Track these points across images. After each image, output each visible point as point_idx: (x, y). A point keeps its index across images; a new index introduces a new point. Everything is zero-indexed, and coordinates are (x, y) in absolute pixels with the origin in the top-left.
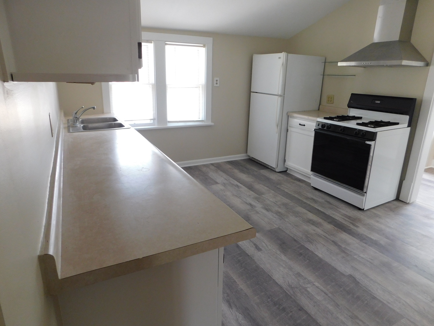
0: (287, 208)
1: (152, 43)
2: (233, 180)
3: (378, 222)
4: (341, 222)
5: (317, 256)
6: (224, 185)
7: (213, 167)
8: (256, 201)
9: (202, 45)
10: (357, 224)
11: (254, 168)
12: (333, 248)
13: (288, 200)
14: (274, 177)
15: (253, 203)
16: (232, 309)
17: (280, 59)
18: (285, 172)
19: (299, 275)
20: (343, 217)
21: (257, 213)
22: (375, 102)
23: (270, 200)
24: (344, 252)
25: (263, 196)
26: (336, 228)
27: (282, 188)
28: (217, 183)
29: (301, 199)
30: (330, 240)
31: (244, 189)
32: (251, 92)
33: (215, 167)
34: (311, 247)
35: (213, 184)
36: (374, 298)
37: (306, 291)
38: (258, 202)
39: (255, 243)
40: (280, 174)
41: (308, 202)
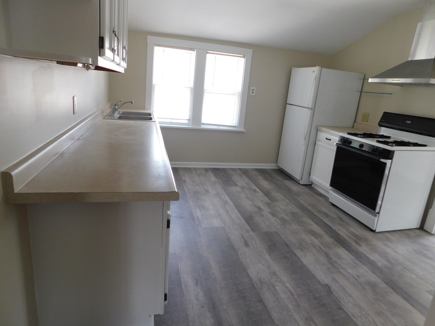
0: (294, 217)
1: (195, 51)
2: (254, 185)
3: (386, 245)
4: (344, 238)
5: (302, 262)
6: (243, 188)
7: (239, 172)
8: (266, 206)
9: (242, 56)
10: (361, 243)
11: (280, 178)
12: (323, 259)
13: (298, 210)
14: (295, 188)
15: (262, 207)
16: (197, 286)
17: (314, 73)
18: (309, 186)
19: (274, 274)
20: (349, 234)
21: (262, 216)
22: (406, 122)
23: (281, 207)
24: (332, 264)
25: (276, 202)
26: (335, 242)
27: (298, 200)
28: (236, 185)
29: (313, 211)
30: (323, 251)
31: (260, 194)
32: (287, 104)
33: (242, 171)
34: (299, 253)
35: (232, 186)
36: (341, 308)
37: (274, 287)
38: (267, 207)
39: (247, 240)
40: (304, 187)
41: (319, 216)
